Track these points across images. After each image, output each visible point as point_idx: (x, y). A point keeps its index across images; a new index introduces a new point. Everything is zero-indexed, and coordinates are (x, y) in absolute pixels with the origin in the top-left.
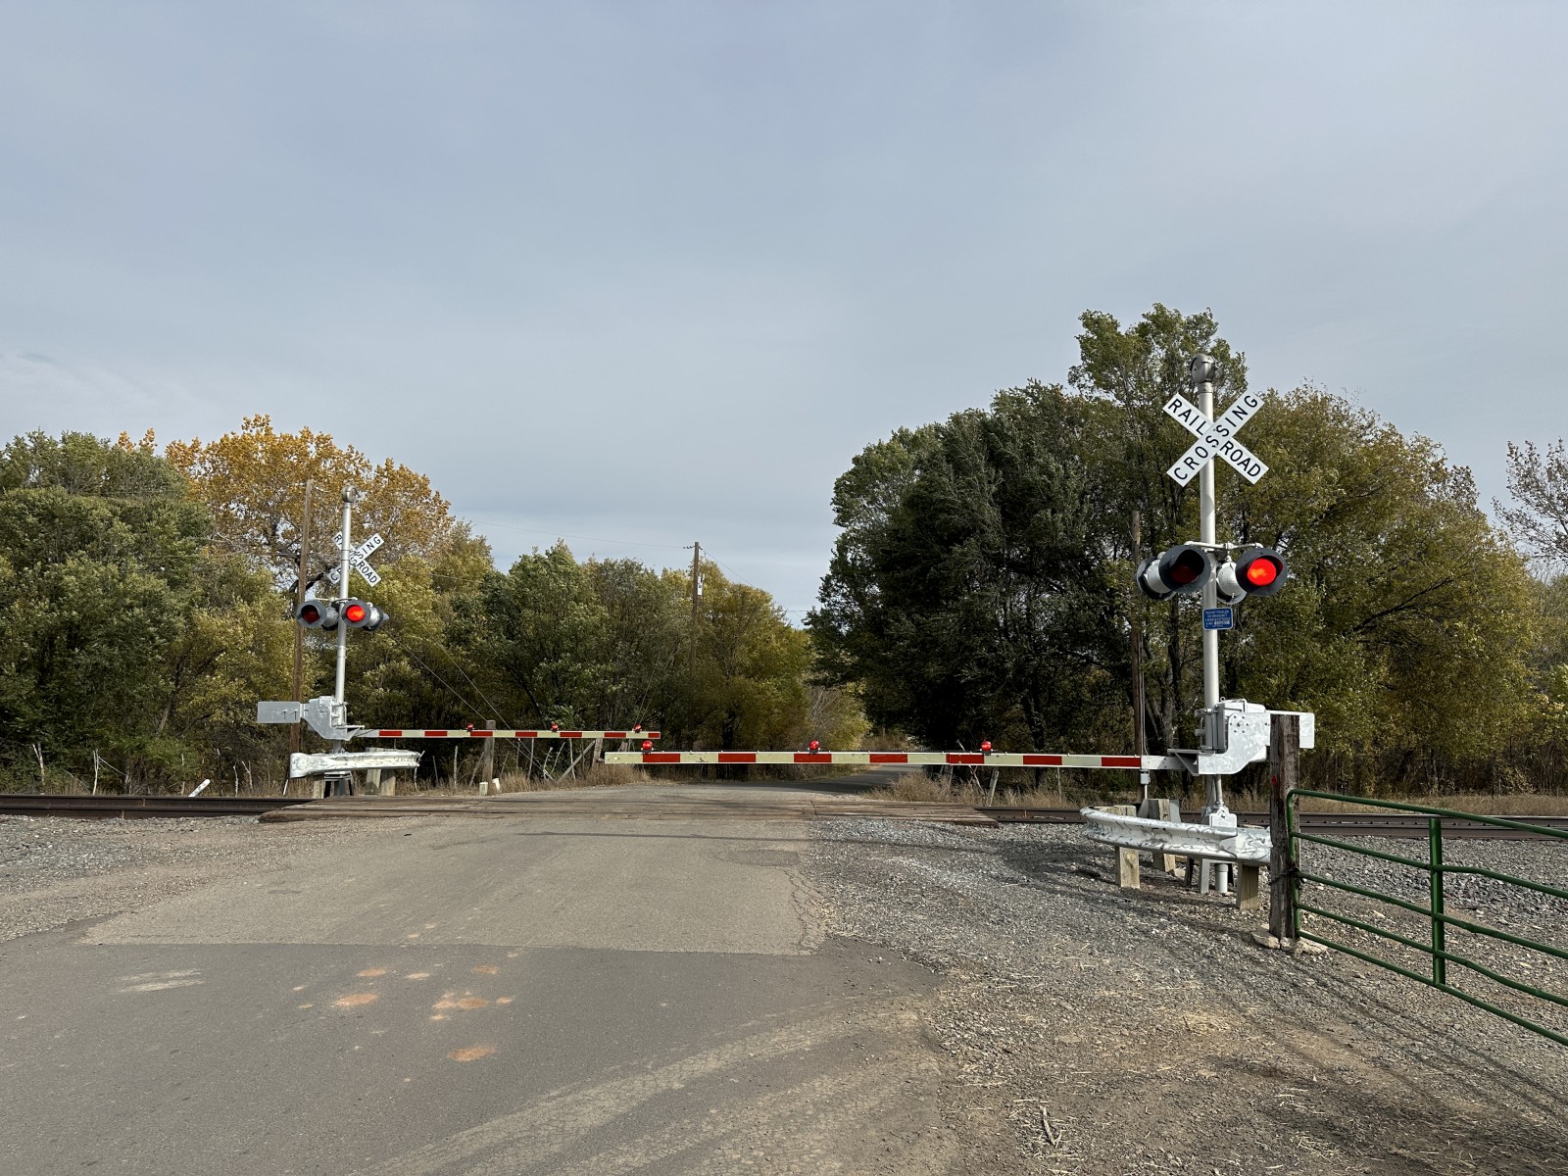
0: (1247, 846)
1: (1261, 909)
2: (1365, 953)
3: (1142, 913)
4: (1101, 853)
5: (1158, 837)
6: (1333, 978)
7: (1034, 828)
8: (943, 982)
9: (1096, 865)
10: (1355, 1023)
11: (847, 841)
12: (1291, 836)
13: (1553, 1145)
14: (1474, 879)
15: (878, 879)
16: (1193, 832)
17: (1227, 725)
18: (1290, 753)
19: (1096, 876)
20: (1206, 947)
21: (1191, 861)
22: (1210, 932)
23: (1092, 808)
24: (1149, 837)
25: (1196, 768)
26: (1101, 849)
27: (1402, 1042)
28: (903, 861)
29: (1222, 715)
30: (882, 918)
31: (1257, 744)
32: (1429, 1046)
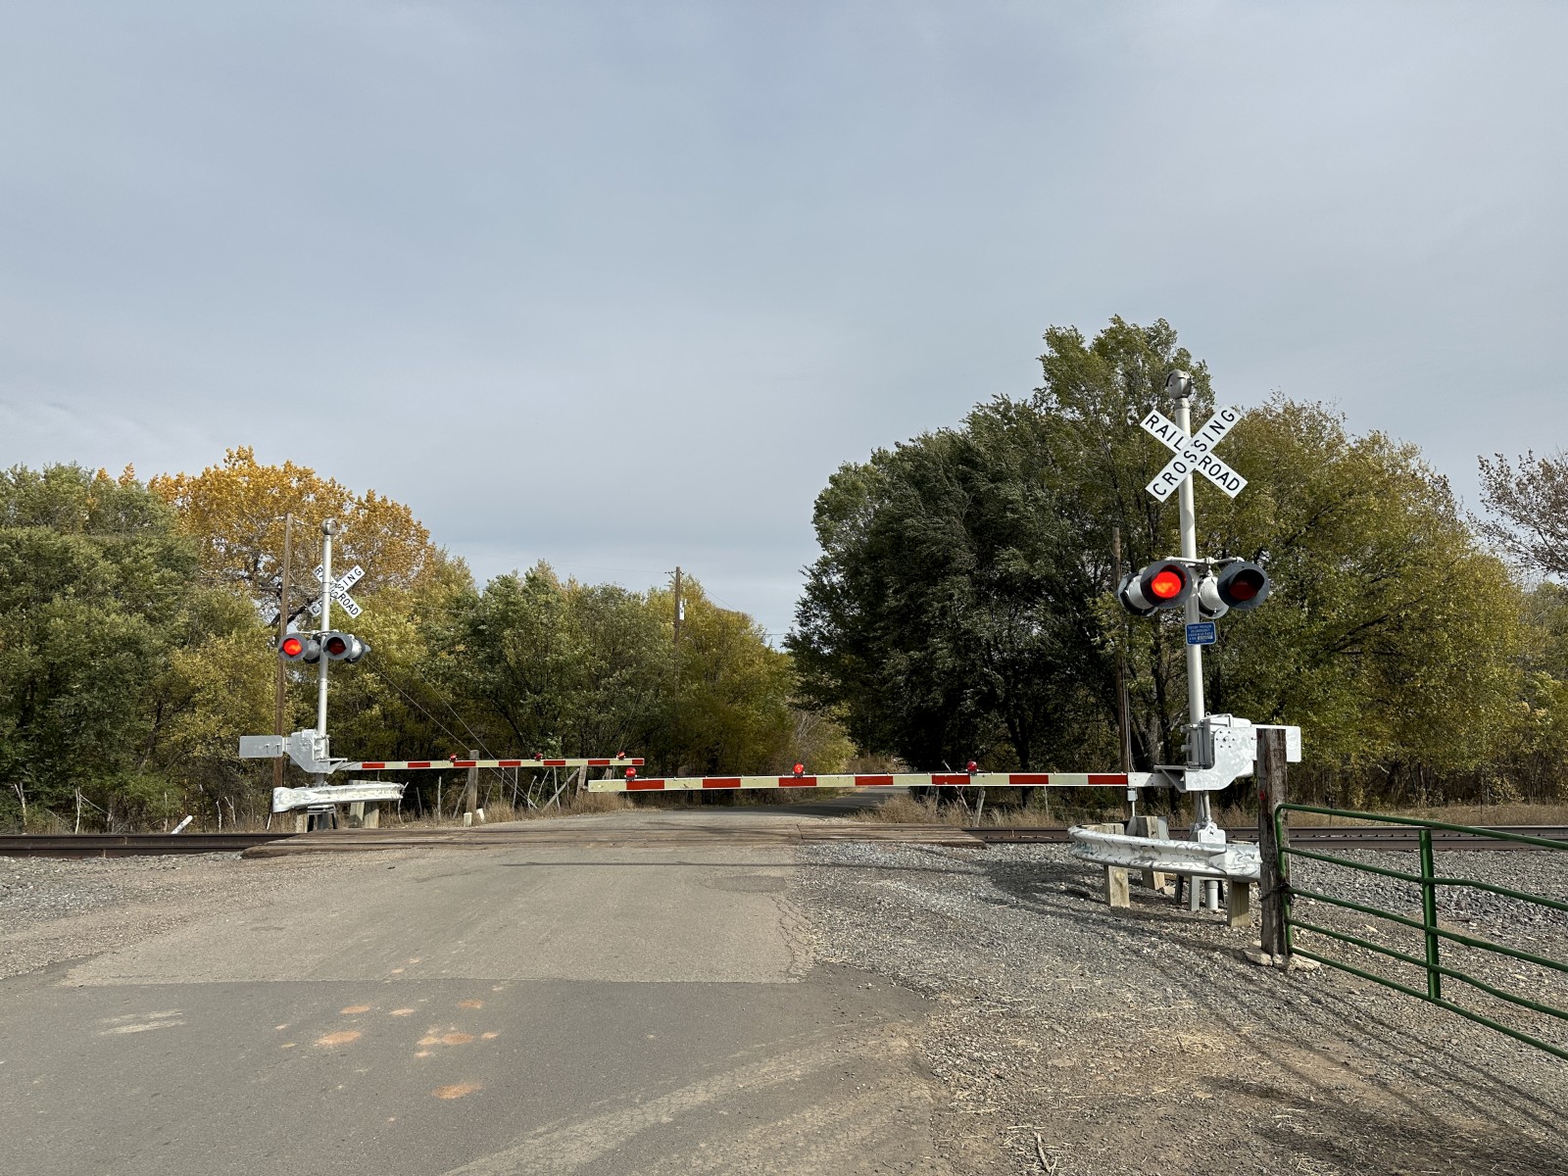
0: (1237, 862)
1: (1253, 925)
2: (1358, 968)
3: (1132, 932)
4: (1089, 872)
5: (1147, 855)
6: (1327, 994)
7: (1022, 848)
8: (933, 1006)
9: (1086, 884)
10: (1351, 1040)
11: (834, 865)
12: (1281, 851)
13: (1555, 1162)
14: (1465, 891)
15: (866, 904)
16: (1181, 849)
17: (1213, 741)
18: (1277, 768)
19: (1085, 896)
20: (1198, 966)
21: (1181, 879)
22: (1201, 951)
23: (1080, 827)
24: (1137, 855)
25: (1183, 784)
26: (1089, 868)
27: (1400, 1058)
28: (890, 884)
29: (1208, 730)
30: (870, 943)
31: (1244, 759)
32: (1426, 1062)
